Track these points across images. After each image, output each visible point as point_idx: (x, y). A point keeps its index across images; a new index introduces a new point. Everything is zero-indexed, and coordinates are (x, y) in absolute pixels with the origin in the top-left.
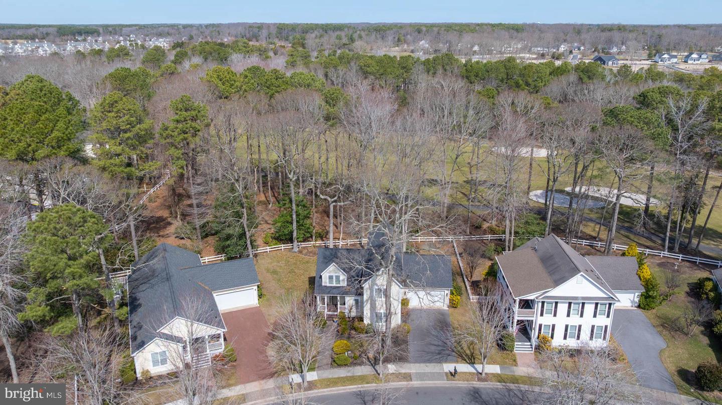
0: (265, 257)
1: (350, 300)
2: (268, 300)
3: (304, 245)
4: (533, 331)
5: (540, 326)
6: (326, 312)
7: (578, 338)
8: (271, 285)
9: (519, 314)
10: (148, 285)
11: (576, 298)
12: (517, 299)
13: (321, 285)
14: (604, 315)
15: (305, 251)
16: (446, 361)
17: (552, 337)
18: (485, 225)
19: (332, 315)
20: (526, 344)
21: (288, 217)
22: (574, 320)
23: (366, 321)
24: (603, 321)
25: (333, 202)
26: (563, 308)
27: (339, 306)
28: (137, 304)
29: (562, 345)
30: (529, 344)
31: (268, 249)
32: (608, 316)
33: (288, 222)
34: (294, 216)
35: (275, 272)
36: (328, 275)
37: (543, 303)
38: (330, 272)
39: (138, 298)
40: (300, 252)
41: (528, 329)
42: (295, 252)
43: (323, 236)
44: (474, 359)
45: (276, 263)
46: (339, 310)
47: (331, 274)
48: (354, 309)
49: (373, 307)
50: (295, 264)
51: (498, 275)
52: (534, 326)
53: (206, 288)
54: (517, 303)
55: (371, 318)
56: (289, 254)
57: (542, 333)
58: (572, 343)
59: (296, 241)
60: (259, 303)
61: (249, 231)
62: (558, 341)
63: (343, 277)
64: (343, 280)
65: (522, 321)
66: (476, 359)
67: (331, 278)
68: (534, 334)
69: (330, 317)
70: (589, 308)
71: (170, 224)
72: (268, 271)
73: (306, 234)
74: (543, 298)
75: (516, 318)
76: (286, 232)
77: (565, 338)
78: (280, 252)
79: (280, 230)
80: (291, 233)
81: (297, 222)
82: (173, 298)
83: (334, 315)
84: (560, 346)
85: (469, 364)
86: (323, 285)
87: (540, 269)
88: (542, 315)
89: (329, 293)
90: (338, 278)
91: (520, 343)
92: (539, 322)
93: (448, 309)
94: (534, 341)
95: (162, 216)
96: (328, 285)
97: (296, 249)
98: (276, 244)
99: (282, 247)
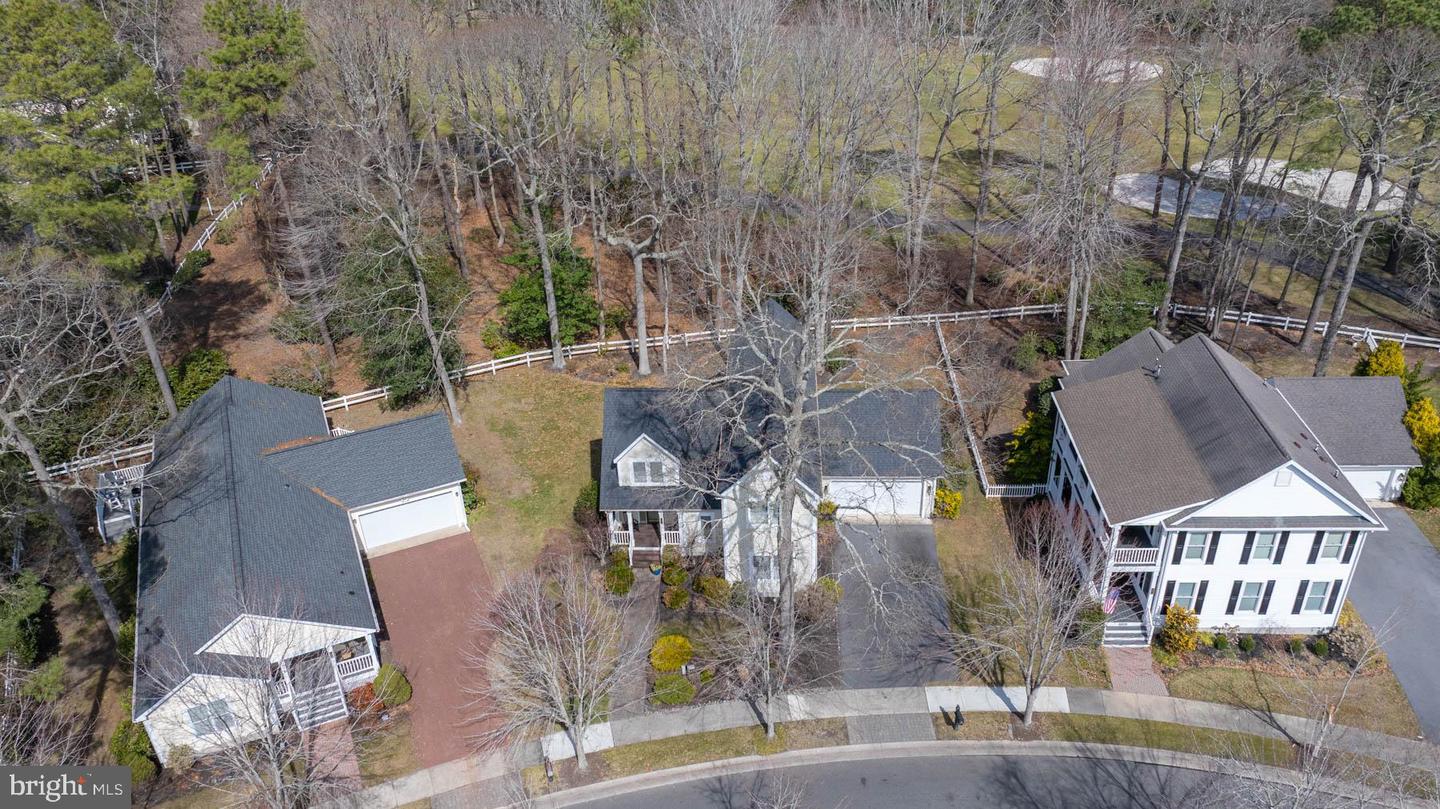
0: (487, 386)
1: (690, 521)
2: (492, 512)
3: (579, 349)
4: (1151, 596)
5: (1171, 586)
6: (632, 548)
7: (1263, 610)
8: (500, 467)
9: (1118, 559)
10: (184, 505)
11: (1268, 521)
12: (1117, 528)
13: (615, 484)
14: (1337, 556)
15: (582, 367)
16: (933, 680)
17: (1198, 609)
18: (1011, 277)
19: (647, 554)
20: (1130, 624)
21: (536, 287)
22: (1260, 570)
23: (732, 577)
24: (1332, 570)
25: (640, 252)
26: (1231, 544)
27: (663, 532)
28: (157, 559)
29: (1220, 626)
30: (1139, 624)
31: (494, 365)
32: (1346, 560)
33: (534, 300)
34: (549, 287)
35: (509, 430)
36: (631, 462)
37: (1182, 536)
38: (636, 455)
39: (161, 541)
40: (571, 369)
41: (1140, 592)
42: (560, 370)
43: (623, 324)
44: (1002, 670)
45: (511, 405)
46: (664, 543)
47: (640, 460)
48: (700, 540)
49: (746, 545)
50: (559, 404)
51: (1057, 436)
52: (1153, 586)
53: (333, 500)
54: (1116, 534)
55: (743, 568)
56: (543, 374)
57: (1173, 602)
58: (1247, 621)
59: (559, 345)
60: (470, 525)
61: (437, 335)
62: (1212, 618)
63: (670, 463)
64: (671, 471)
65: (1126, 577)
66: (1007, 672)
67: (639, 468)
68: (1153, 604)
69: (642, 559)
70: (1300, 543)
71: (263, 301)
72: (492, 425)
73: (581, 325)
74: (1184, 524)
75: (1111, 567)
76: (533, 323)
77: (1230, 610)
78: (523, 371)
79: (517, 320)
80: (546, 326)
81: (558, 298)
82: (237, 553)
83: (652, 554)
84: (1215, 628)
85: (989, 685)
86: (621, 484)
87: (1171, 436)
88: (1177, 560)
89: (635, 505)
90: (656, 469)
91: (1117, 624)
92: (1167, 577)
93: (929, 522)
94: (1152, 619)
95: (248, 281)
96: (633, 483)
97: (560, 363)
98: (513, 352)
99: (528, 357)
